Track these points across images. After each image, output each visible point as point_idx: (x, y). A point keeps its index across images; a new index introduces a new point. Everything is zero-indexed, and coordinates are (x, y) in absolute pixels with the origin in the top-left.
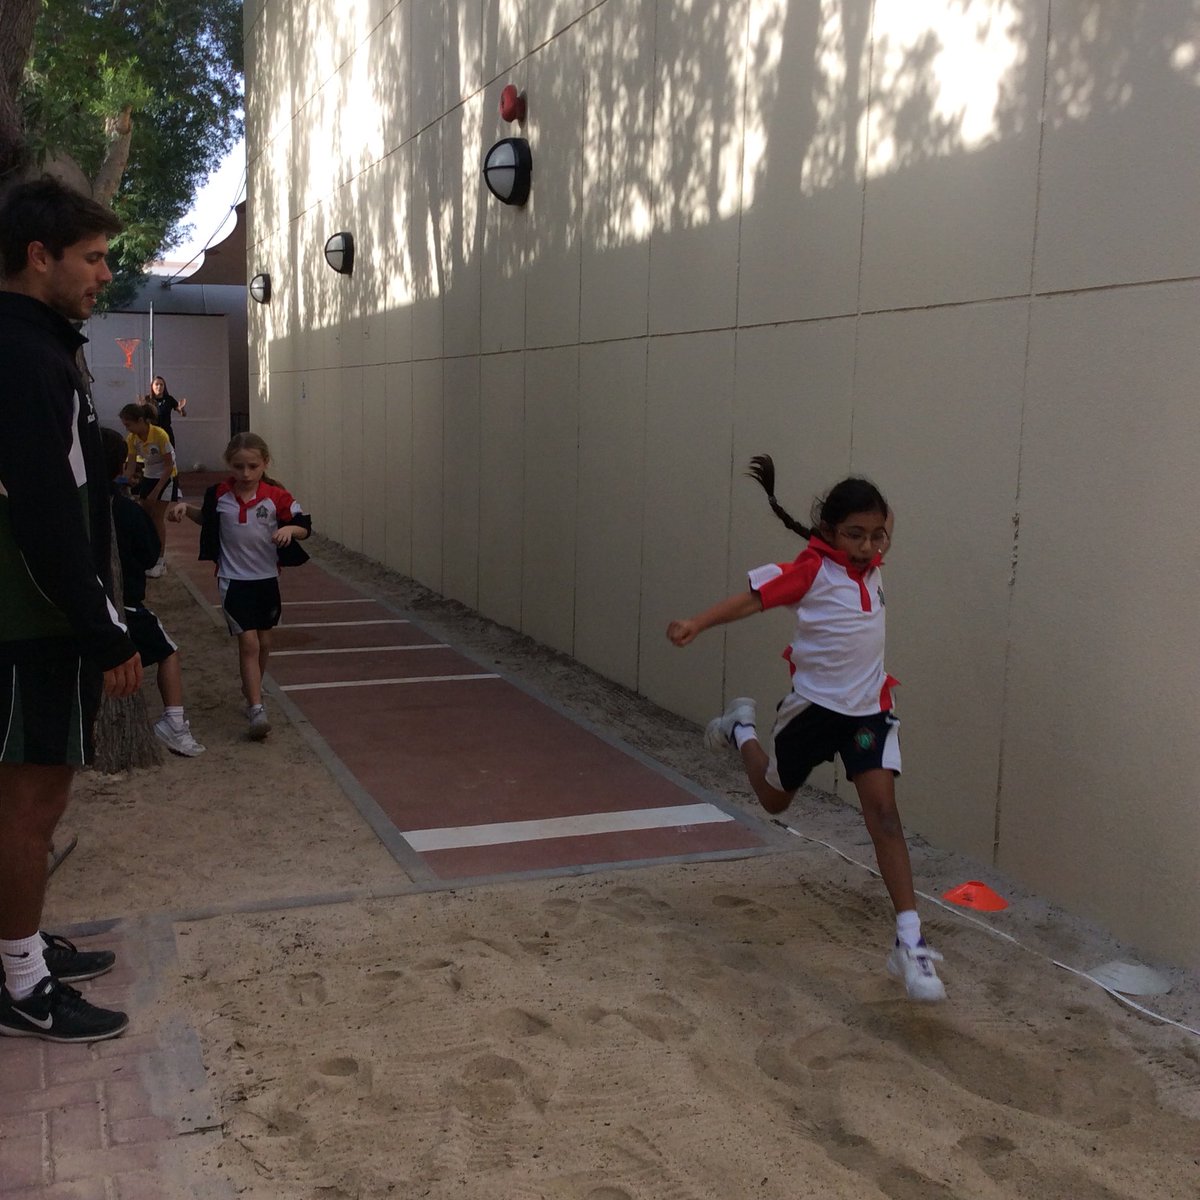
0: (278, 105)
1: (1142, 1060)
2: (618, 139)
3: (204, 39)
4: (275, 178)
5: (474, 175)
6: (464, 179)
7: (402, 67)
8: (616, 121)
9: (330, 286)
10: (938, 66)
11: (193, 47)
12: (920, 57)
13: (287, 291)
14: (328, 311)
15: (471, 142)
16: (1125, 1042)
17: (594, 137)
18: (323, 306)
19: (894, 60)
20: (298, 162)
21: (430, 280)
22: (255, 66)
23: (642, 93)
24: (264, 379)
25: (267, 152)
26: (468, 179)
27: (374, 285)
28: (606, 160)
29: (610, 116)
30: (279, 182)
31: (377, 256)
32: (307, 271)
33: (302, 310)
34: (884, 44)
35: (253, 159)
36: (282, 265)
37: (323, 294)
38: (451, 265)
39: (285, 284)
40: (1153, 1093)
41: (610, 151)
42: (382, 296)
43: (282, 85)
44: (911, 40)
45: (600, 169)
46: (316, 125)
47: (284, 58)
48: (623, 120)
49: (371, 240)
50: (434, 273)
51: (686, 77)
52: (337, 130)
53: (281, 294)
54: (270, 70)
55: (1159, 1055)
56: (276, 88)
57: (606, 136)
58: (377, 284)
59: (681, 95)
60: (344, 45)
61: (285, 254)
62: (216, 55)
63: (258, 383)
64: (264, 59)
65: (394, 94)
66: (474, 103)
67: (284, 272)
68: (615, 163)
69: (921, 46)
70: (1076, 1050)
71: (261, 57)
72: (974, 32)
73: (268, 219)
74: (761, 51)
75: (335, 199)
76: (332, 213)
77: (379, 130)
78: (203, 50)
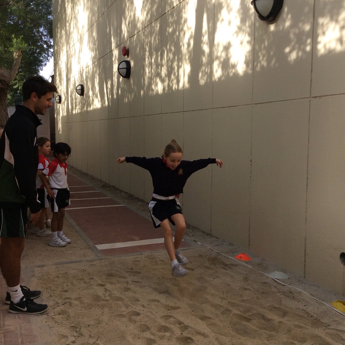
0: (63, 50)
1: (279, 294)
2: (153, 65)
3: (41, 29)
4: (62, 70)
5: (116, 72)
6: (114, 73)
7: (97, 43)
8: (153, 60)
9: (78, 101)
10: (231, 50)
11: (38, 32)
12: (227, 48)
13: (66, 102)
14: (77, 108)
15: (115, 63)
16: (275, 290)
17: (147, 64)
18: (76, 106)
19: (221, 48)
20: (69, 67)
21: (105, 101)
22: (56, 39)
23: (159, 53)
24: (60, 126)
25: (60, 62)
26: (115, 73)
27: (90, 101)
28: (150, 70)
29: (151, 59)
30: (63, 71)
31: (91, 93)
32: (71, 96)
33: (70, 107)
34: (218, 45)
35: (56, 64)
36: (64, 94)
37: (76, 103)
38: (111, 96)
39: (65, 99)
40: (281, 301)
41: (152, 68)
42: (92, 104)
43: (64, 45)
44: (225, 43)
45: (149, 72)
46: (73, 57)
47: (64, 37)
48: (155, 60)
49: (89, 89)
50: (106, 98)
51: (170, 50)
52: (79, 58)
53: (64, 102)
54: (60, 41)
55: (284, 293)
56: (62, 45)
57: (151, 64)
58: (91, 101)
59: (169, 54)
60: (81, 35)
61: (65, 91)
62: (45, 34)
63: (58, 127)
64: (59, 37)
65: (95, 49)
66: (116, 53)
67: (65, 96)
68: (153, 71)
69: (227, 45)
70: (263, 292)
71: (58, 36)
72: (239, 42)
73: (60, 81)
74: (189, 45)
75: (79, 77)
76: (78, 81)
77: (91, 59)
78: (41, 32)
